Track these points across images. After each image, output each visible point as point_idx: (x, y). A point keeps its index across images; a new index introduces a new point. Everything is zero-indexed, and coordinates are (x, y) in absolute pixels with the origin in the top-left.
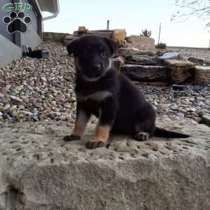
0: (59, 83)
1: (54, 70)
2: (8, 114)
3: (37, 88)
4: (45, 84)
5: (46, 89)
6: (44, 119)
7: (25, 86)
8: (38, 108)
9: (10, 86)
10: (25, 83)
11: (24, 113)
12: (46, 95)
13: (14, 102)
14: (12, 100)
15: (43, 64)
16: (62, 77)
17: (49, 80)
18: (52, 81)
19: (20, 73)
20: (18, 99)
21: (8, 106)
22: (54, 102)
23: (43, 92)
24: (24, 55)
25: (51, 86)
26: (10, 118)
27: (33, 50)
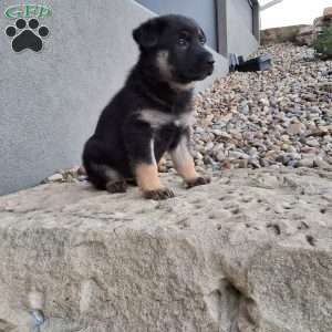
0: (293, 106)
1: (281, 85)
2: (211, 156)
3: (255, 117)
4: (266, 109)
5: (270, 117)
6: (271, 164)
7: (234, 115)
8: (257, 147)
9: (212, 116)
10: (234, 110)
11: (235, 155)
12: (270, 125)
13: (218, 139)
14: (216, 136)
15: (262, 78)
16: (296, 96)
17: (274, 102)
18: (279, 103)
19: (227, 96)
20: (225, 134)
21: (211, 145)
22: (286, 137)
23: (264, 122)
24: (232, 69)
25: (277, 111)
26: (215, 163)
27: (245, 59)
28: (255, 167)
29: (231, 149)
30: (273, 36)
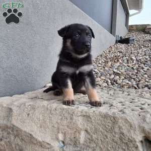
0: (146, 62)
1: (140, 51)
2: (114, 81)
3: (129, 64)
4: (135, 62)
5: (137, 65)
6: (143, 88)
7: (120, 63)
8: (134, 79)
10: (120, 61)
11: (125, 82)
12: (137, 69)
14: (114, 72)
15: (131, 47)
16: (148, 57)
17: (138, 59)
18: (140, 60)
20: (118, 72)
22: (146, 76)
23: (135, 68)
25: (140, 63)
26: (116, 85)
28: (136, 88)
29: (123, 79)
30: (135, 28)
